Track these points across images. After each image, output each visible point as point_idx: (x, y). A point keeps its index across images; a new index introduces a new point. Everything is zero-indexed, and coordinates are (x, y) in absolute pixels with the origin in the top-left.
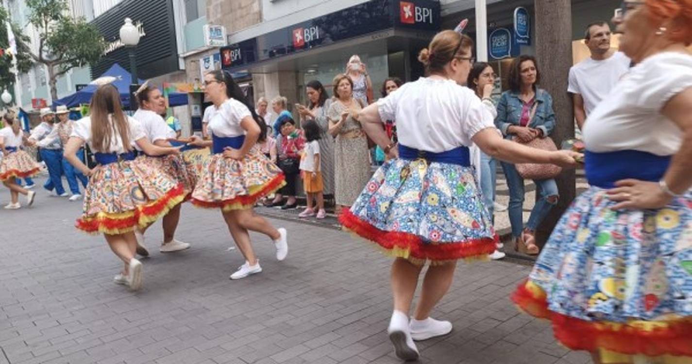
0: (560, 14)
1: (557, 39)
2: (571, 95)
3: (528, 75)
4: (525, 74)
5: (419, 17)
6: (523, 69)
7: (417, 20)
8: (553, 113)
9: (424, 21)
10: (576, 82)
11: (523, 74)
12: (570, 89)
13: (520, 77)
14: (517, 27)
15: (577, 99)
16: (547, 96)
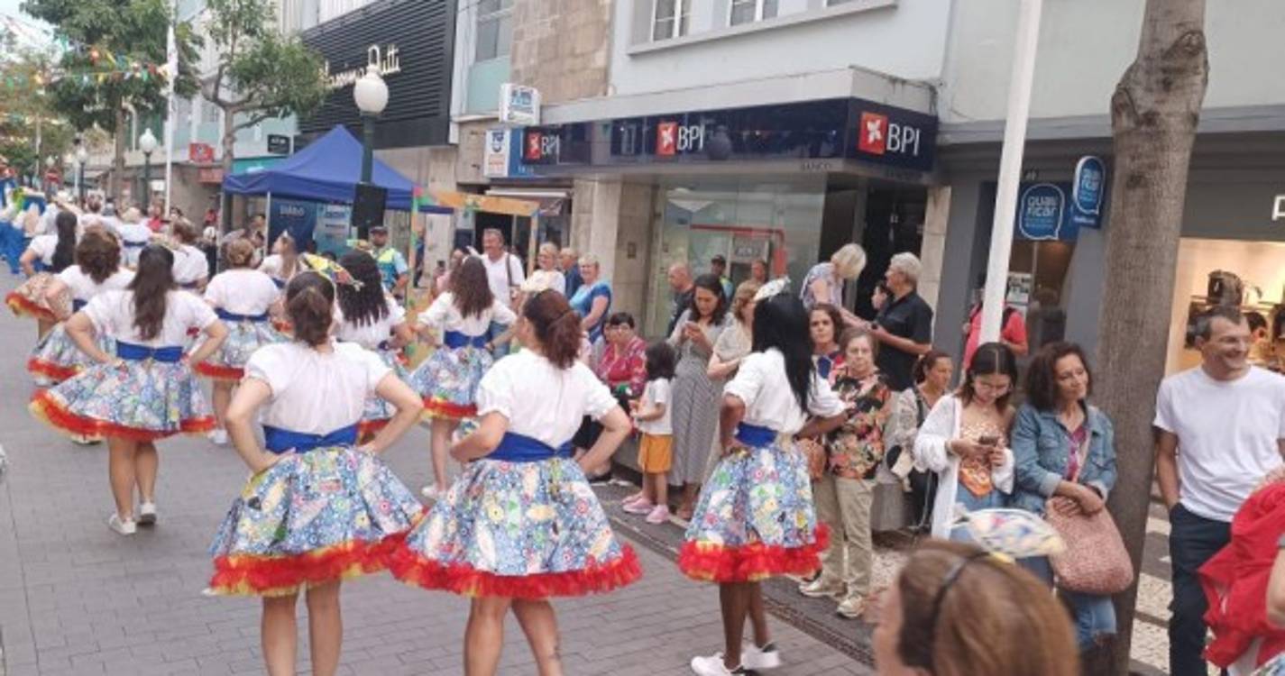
0: (1153, 274)
1: (1140, 318)
2: (1158, 432)
3: (1072, 385)
4: (1067, 383)
5: (894, 143)
6: (1061, 372)
7: (889, 148)
8: (1114, 456)
9: (903, 150)
10: (1170, 408)
11: (1061, 383)
12: (1159, 422)
13: (1057, 388)
14: (1079, 194)
15: (1167, 443)
16: (1104, 422)
